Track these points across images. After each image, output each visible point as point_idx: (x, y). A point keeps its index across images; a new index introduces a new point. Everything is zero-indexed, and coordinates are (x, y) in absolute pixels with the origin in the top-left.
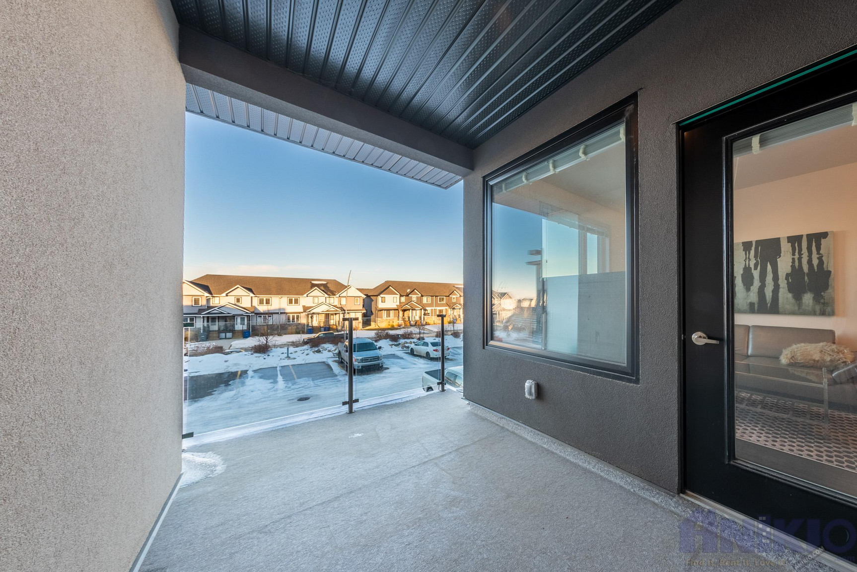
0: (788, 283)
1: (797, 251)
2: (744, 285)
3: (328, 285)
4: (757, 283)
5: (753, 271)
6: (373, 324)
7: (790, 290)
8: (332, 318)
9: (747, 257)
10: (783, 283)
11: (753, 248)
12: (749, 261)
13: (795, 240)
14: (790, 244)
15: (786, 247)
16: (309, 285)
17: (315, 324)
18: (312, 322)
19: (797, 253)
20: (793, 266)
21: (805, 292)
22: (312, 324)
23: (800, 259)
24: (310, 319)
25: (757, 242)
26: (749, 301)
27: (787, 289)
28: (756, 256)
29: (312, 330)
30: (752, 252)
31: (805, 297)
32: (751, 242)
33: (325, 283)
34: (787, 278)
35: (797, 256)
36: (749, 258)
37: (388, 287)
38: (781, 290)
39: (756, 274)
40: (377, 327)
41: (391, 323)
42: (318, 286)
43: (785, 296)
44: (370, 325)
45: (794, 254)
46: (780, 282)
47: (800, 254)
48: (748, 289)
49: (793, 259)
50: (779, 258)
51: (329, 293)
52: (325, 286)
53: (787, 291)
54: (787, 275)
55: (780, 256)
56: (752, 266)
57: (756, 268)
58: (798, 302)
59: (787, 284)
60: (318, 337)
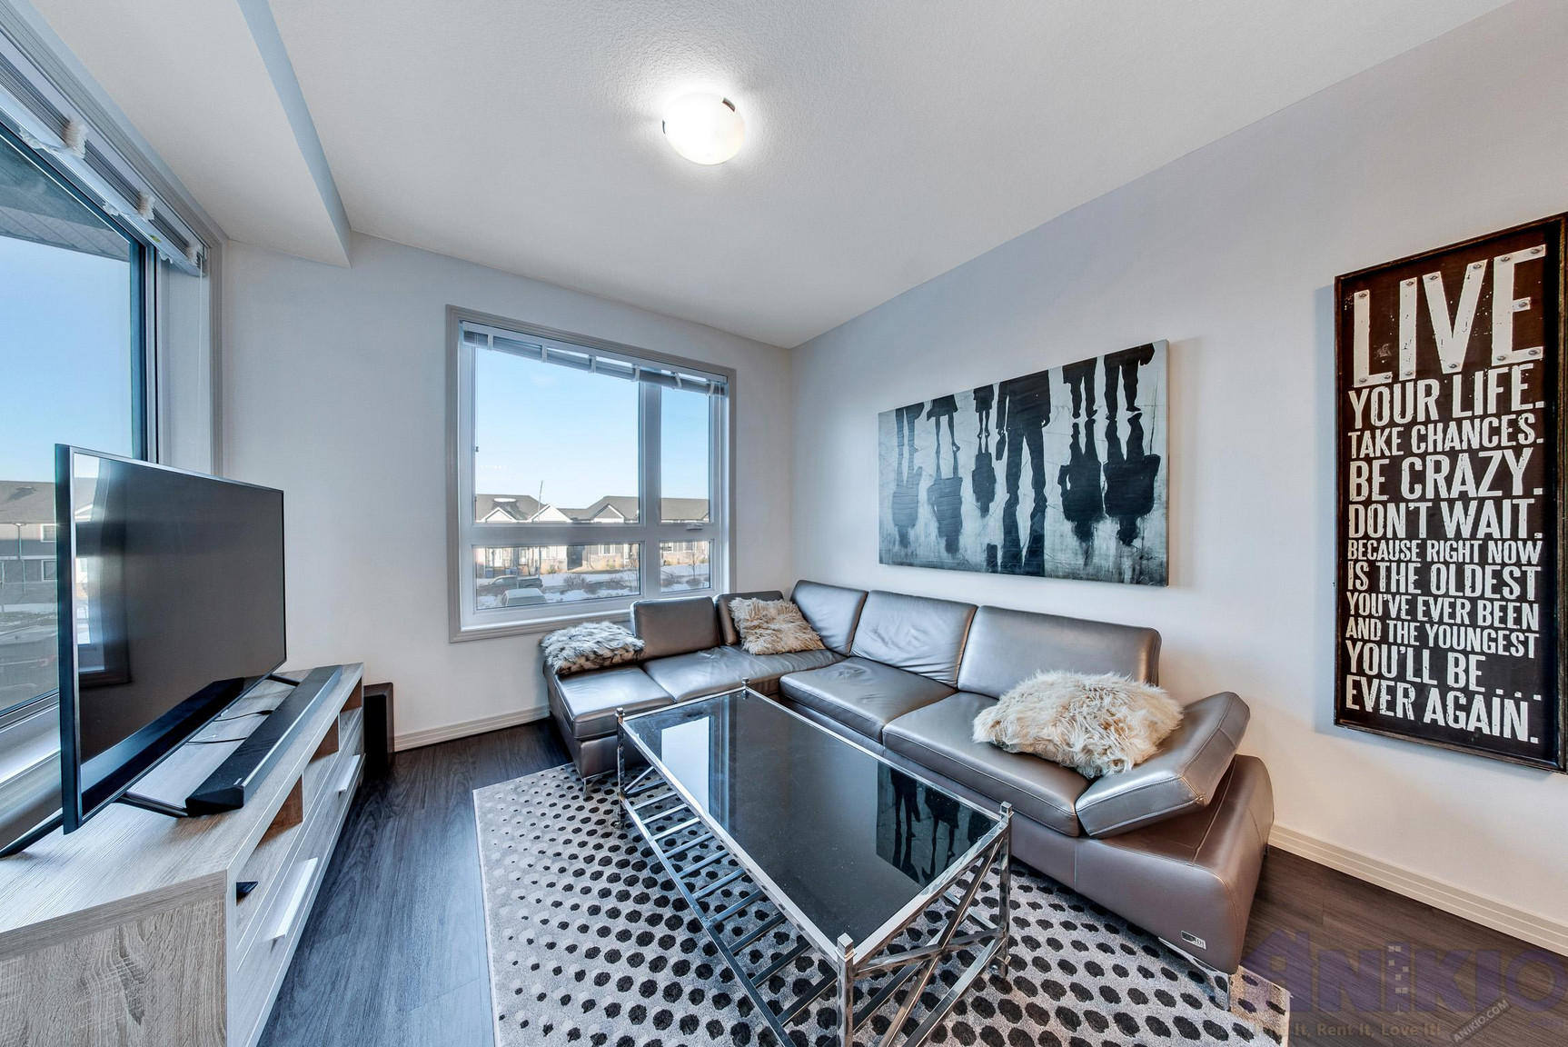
0: (1064, 493)
1: (1084, 404)
2: (978, 500)
3: (518, 504)
4: (1001, 494)
5: (995, 463)
6: (584, 563)
7: (1069, 514)
8: (523, 554)
9: (984, 427)
10: (1053, 493)
11: (995, 403)
12: (987, 437)
13: (1078, 373)
14: (1069, 386)
15: (1060, 393)
16: (491, 504)
17: (498, 564)
18: (493, 560)
19: (1083, 411)
20: (1075, 446)
21: (1099, 518)
22: (493, 563)
23: (1090, 425)
24: (491, 555)
25: (1003, 385)
26: (986, 541)
27: (1062, 509)
28: (1000, 425)
29: (495, 572)
30: (994, 412)
31: (1100, 533)
32: (991, 387)
33: (514, 500)
34: (1062, 481)
35: (1083, 419)
36: (987, 430)
37: (606, 507)
38: (1049, 512)
39: (1000, 468)
40: (590, 569)
41: (611, 563)
42: (502, 505)
43: (1058, 529)
44: (581, 565)
45: (1076, 415)
46: (1047, 491)
47: (1091, 412)
48: (985, 510)
49: (1076, 426)
50: (1045, 425)
51: (518, 516)
52: (513, 505)
53: (1062, 516)
54: (1064, 471)
55: (1048, 421)
56: (993, 450)
57: (999, 457)
58: (1084, 544)
59: (1062, 495)
60: (494, 584)
